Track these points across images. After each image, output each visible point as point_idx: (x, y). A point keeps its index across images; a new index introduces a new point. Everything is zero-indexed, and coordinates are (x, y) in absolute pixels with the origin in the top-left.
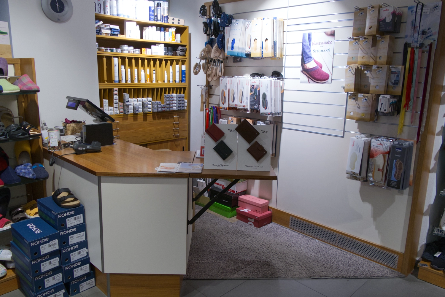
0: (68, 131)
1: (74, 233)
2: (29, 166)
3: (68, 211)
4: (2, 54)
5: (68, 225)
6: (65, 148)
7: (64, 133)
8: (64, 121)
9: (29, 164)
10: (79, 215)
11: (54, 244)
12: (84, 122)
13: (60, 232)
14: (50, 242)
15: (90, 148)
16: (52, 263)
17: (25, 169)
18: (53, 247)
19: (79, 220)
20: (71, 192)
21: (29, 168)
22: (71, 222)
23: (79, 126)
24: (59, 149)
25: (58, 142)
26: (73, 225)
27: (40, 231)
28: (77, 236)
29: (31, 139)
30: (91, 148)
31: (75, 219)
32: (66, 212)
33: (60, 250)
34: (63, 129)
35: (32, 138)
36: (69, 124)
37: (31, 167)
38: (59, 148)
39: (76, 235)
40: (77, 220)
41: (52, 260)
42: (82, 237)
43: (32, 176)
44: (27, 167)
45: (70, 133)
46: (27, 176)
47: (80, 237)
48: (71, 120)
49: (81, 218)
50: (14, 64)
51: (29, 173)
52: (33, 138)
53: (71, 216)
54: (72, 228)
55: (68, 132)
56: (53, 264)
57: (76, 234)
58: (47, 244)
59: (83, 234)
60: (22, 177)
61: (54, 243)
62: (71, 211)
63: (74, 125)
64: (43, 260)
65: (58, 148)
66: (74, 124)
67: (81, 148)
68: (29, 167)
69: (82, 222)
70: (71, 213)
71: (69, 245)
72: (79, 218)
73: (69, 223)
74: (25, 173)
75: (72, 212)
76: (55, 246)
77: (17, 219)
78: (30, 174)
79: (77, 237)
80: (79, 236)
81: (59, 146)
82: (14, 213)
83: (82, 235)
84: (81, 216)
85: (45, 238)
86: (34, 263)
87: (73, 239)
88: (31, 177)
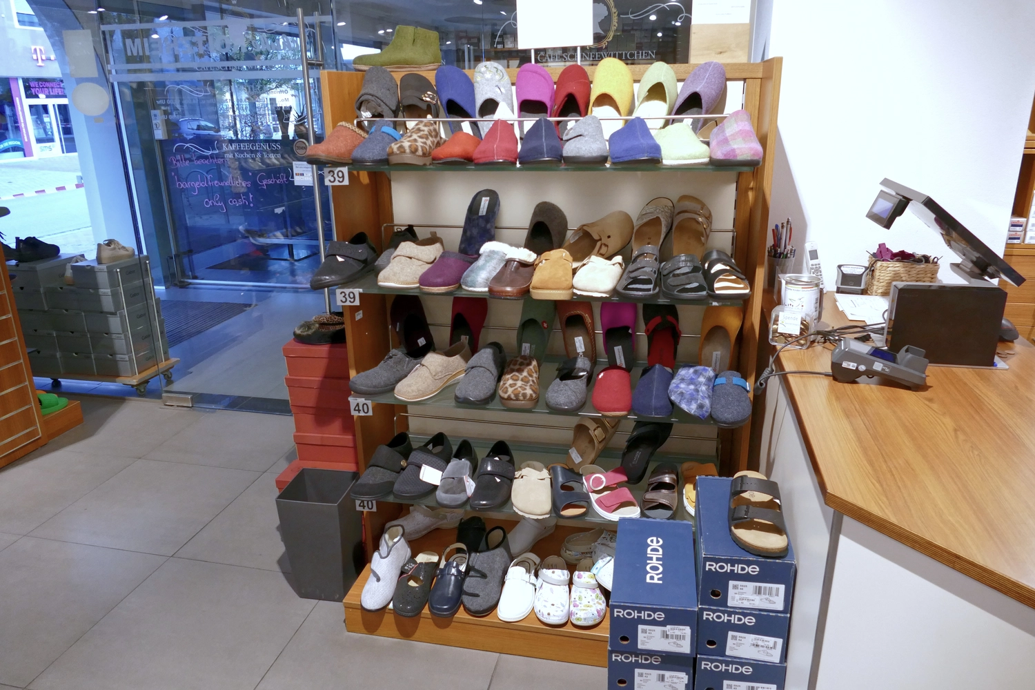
0: (875, 283)
1: (744, 629)
2: (703, 375)
3: (739, 562)
4: (721, 53)
5: (733, 599)
6: (825, 342)
7: (862, 287)
8: (875, 249)
9: (706, 370)
10: (774, 586)
11: (678, 637)
12: (936, 260)
13: (702, 610)
14: (669, 627)
15: (883, 369)
16: (666, 680)
17: (692, 382)
18: (674, 643)
19: (771, 598)
20: (779, 499)
21: (700, 383)
22: (742, 595)
23: (913, 272)
24: (802, 345)
25: (802, 323)
26: (746, 604)
27: (659, 579)
28: (755, 642)
29: (715, 304)
30: (887, 370)
31: (759, 591)
32: (733, 563)
33: (695, 659)
34: (862, 275)
35: (718, 302)
36: (885, 264)
37: (709, 379)
38: (802, 342)
39: (751, 638)
40: (763, 596)
41: (667, 674)
42: (769, 651)
43: (697, 408)
44: (699, 377)
45: (880, 291)
46: (684, 406)
47: (762, 646)
48: (895, 250)
49: (777, 595)
50: (745, 80)
51: (692, 398)
52: (721, 304)
53: (747, 578)
54: (745, 612)
55: (875, 287)
56: (670, 686)
57: (753, 636)
58: (659, 629)
59: (775, 643)
60: (672, 403)
61: (677, 632)
62: (749, 563)
63: (897, 269)
64: (643, 662)
65: (797, 341)
66: (898, 264)
67: (852, 364)
68: (702, 379)
69: (780, 606)
70: (749, 569)
71: (723, 654)
72: (770, 594)
73: (737, 597)
74: (682, 394)
75: (753, 570)
76: (679, 642)
77: (651, 501)
78: (693, 402)
79: (754, 645)
80: (760, 643)
81: (801, 333)
82: (653, 484)
83: (771, 645)
84: (778, 589)
85: (655, 611)
86: (619, 658)
87: (739, 645)
88: (692, 412)
